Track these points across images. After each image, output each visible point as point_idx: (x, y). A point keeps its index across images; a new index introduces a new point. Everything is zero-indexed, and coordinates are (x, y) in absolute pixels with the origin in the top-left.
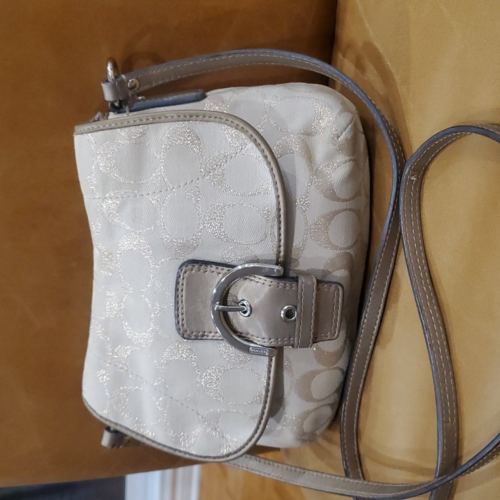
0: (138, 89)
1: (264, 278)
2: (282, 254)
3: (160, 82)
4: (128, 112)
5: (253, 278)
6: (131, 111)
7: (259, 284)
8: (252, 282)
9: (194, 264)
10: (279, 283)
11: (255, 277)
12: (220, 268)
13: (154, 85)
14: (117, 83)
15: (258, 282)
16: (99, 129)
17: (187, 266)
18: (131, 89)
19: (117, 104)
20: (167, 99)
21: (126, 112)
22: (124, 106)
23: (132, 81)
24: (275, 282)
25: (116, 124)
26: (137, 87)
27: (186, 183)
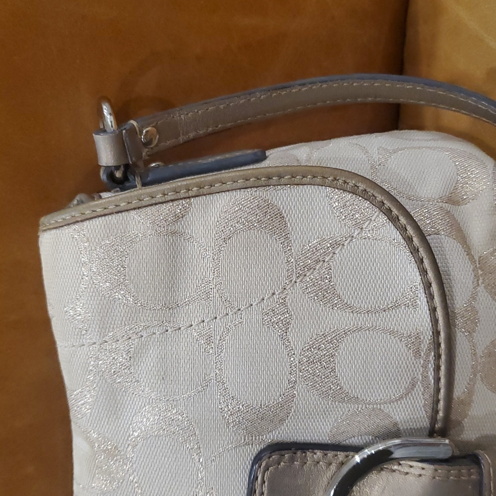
0: (157, 145)
1: (420, 465)
2: (441, 414)
3: (192, 135)
4: (139, 186)
5: (396, 467)
6: (144, 184)
7: (410, 478)
8: (396, 474)
9: (283, 452)
10: (449, 471)
11: (400, 464)
12: (330, 454)
13: (182, 139)
14: (124, 131)
15: (407, 473)
16: (94, 214)
17: (269, 458)
18: (146, 144)
19: (118, 174)
20: (205, 162)
21: (136, 187)
22: (131, 178)
23: (147, 132)
24: (442, 470)
25: (117, 206)
26: (155, 142)
27: (263, 299)
